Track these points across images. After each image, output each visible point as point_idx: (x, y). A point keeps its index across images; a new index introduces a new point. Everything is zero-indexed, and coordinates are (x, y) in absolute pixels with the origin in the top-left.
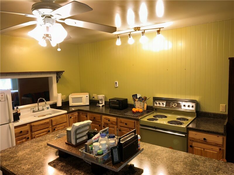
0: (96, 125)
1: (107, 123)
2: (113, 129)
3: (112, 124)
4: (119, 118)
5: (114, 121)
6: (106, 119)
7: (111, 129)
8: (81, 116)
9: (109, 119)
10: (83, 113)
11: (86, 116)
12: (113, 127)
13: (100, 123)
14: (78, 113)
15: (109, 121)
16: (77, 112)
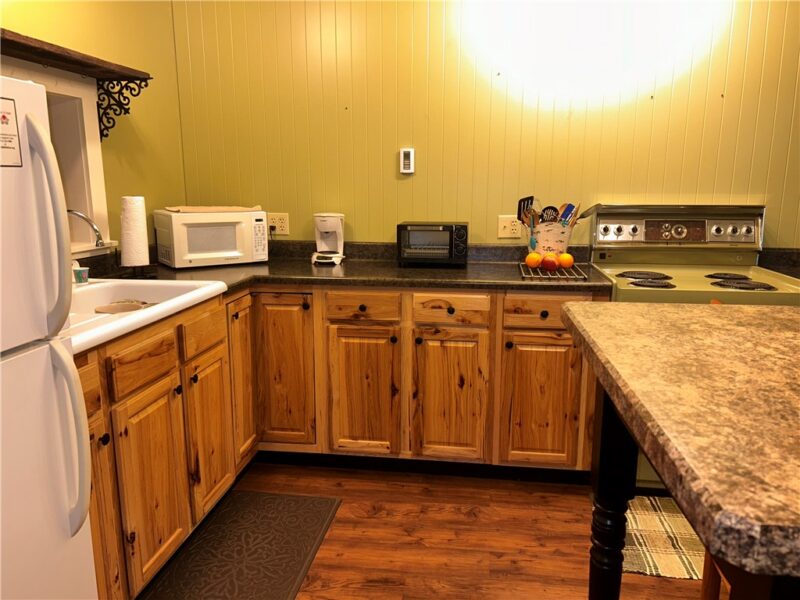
0: (366, 341)
1: (433, 325)
2: (471, 345)
3: (464, 322)
4: (500, 296)
5: (476, 311)
6: (434, 307)
7: (456, 348)
8: (269, 308)
9: (447, 303)
10: (278, 295)
11: (306, 307)
12: (474, 338)
13: (391, 328)
14: (251, 294)
15: (451, 311)
16: (247, 291)
